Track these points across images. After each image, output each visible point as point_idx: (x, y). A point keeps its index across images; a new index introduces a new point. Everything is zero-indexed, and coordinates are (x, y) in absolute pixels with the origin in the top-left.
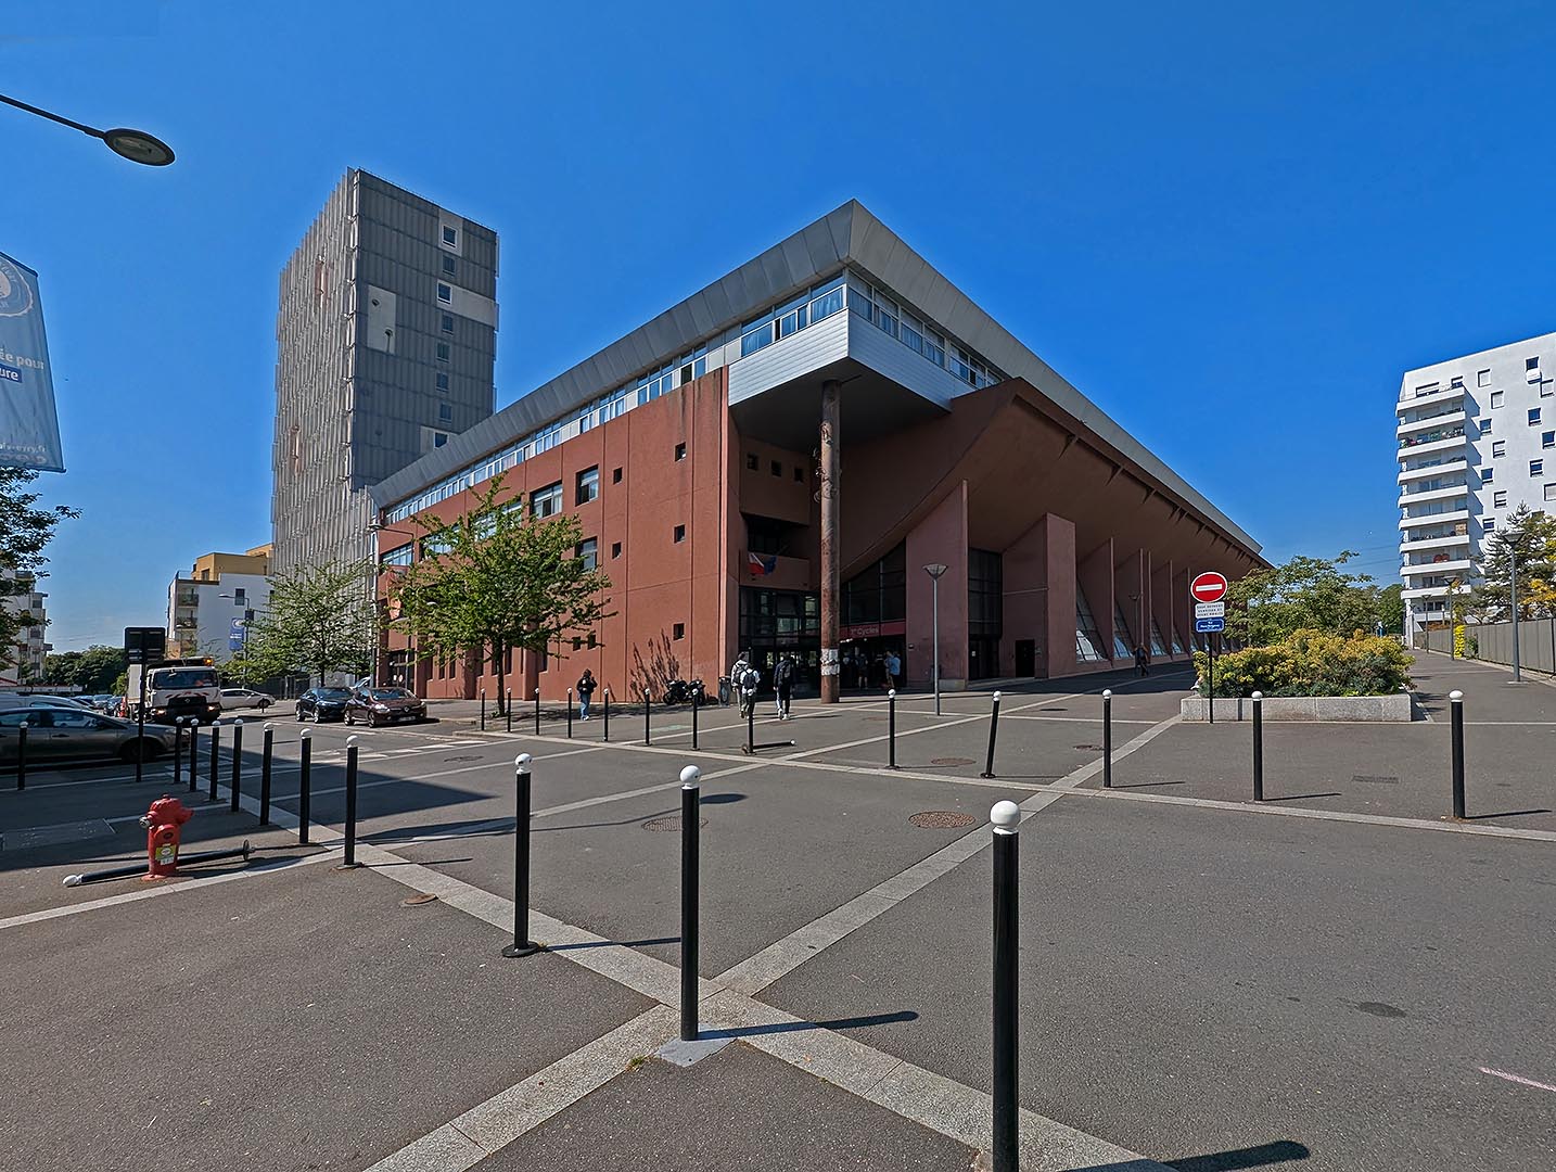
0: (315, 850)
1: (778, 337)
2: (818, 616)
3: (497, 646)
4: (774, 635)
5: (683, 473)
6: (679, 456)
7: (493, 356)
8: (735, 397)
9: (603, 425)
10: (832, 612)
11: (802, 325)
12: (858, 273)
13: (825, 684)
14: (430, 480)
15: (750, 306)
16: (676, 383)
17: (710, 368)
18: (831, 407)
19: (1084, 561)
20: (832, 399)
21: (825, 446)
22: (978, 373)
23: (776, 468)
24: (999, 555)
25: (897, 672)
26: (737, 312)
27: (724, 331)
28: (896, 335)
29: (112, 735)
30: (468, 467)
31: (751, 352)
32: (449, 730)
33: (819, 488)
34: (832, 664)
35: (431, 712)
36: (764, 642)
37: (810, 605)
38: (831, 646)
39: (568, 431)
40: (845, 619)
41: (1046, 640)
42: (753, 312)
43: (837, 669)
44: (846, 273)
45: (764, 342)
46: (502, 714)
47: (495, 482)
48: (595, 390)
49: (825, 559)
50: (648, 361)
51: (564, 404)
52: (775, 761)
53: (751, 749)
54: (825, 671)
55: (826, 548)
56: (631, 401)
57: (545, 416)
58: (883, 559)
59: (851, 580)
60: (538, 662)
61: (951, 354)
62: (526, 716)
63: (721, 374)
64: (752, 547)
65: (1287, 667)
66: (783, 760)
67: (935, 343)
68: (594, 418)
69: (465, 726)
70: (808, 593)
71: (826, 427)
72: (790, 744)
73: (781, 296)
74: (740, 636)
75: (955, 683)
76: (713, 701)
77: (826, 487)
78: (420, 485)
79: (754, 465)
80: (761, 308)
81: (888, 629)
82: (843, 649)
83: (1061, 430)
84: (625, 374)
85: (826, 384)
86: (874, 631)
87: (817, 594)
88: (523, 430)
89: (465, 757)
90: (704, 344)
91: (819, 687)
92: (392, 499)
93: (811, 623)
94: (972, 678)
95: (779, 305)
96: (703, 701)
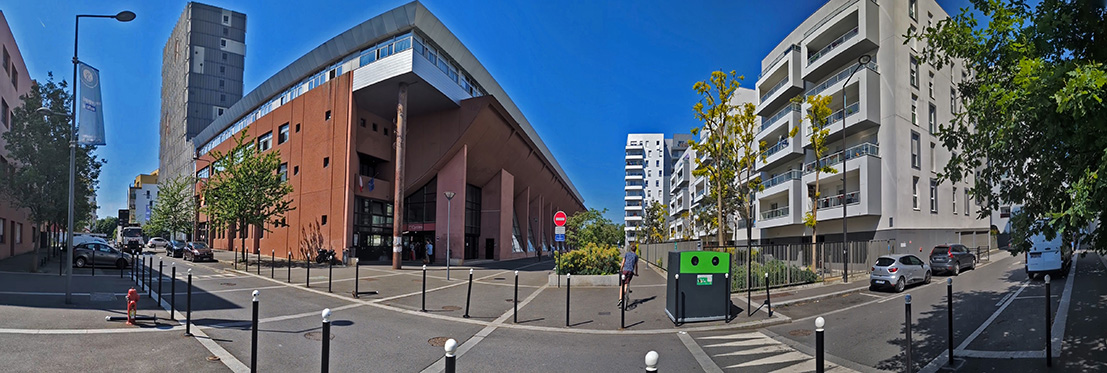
0: (176, 323)
1: (378, 58)
2: (392, 217)
3: (242, 222)
4: (371, 226)
5: (329, 127)
6: (327, 118)
7: (243, 69)
8: (356, 87)
9: (292, 101)
10: (400, 214)
11: (390, 54)
12: (418, 32)
13: (395, 257)
14: (216, 132)
15: (365, 41)
16: (328, 79)
17: (344, 71)
18: (403, 96)
19: (517, 197)
20: (403, 92)
21: (399, 117)
22: (474, 89)
23: (375, 127)
24: (480, 189)
25: (430, 253)
26: (358, 44)
27: (351, 53)
28: (435, 64)
29: (114, 256)
30: (232, 125)
31: (366, 64)
32: (222, 267)
33: (395, 141)
34: (399, 245)
35: (216, 256)
36: (366, 230)
37: (389, 209)
38: (398, 235)
39: (276, 104)
40: (406, 219)
41: (499, 239)
42: (367, 45)
43: (400, 249)
44: (413, 31)
45: (372, 60)
46: (244, 261)
47: (244, 132)
48: (289, 82)
49: (397, 182)
50: (313, 67)
51: (275, 91)
52: (368, 303)
53: (357, 295)
54: (395, 250)
55: (397, 176)
56: (305, 88)
57: (266, 97)
58: (426, 185)
59: (410, 196)
60: (259, 235)
61: (461, 77)
62: (254, 263)
63: (350, 74)
64: (362, 173)
65: (584, 261)
66: (372, 303)
67: (454, 70)
68: (288, 97)
69: (228, 265)
70: (388, 202)
71: (400, 107)
72: (375, 293)
73: (380, 38)
74: (354, 225)
75: (457, 261)
76: (340, 263)
77: (399, 140)
78: (212, 135)
79: (364, 125)
80: (370, 43)
81: (428, 227)
82: (404, 237)
83: (510, 126)
84: (303, 75)
85: (401, 84)
86: (420, 227)
87: (393, 203)
88: (255, 104)
89: (229, 284)
90: (341, 59)
91: (392, 258)
92: (202, 143)
93: (389, 220)
94: (466, 258)
95: (379, 43)
96: (335, 262)
